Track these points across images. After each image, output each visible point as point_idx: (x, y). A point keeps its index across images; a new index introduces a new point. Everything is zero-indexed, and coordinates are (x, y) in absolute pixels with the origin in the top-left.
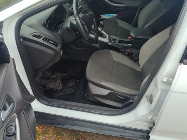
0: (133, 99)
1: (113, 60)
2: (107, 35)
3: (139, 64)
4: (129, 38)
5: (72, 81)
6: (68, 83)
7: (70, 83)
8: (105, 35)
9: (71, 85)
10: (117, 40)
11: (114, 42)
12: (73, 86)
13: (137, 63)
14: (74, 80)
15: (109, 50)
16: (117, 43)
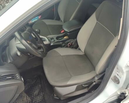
0: (95, 82)
1: (61, 56)
2: (46, 38)
3: (80, 49)
4: (62, 32)
5: (35, 89)
6: (33, 92)
7: (34, 92)
8: (43, 38)
9: (36, 92)
10: (54, 38)
11: (53, 40)
12: (38, 93)
13: (77, 49)
14: (36, 87)
15: (54, 49)
16: (56, 41)
